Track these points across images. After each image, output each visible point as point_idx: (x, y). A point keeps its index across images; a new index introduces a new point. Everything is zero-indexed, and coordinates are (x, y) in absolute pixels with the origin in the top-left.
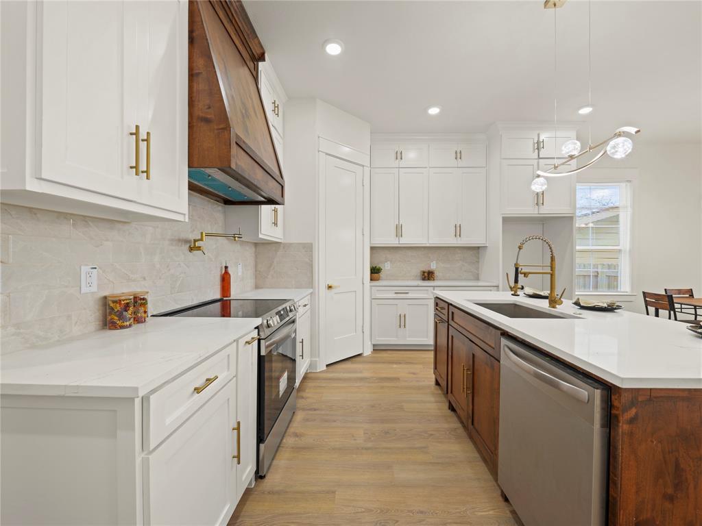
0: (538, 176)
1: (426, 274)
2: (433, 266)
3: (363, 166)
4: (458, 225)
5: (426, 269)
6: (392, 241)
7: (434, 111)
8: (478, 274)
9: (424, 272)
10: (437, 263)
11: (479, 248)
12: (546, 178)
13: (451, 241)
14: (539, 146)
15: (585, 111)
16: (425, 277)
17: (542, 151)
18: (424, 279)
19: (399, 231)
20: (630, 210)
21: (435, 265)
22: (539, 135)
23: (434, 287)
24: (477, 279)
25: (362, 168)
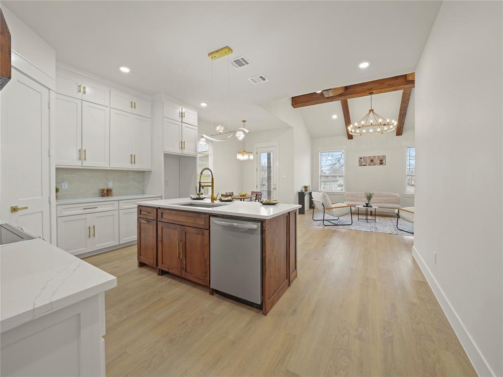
0: (203, 137)
1: (105, 192)
2: (110, 185)
3: (49, 89)
4: (133, 155)
5: (105, 188)
6: (76, 164)
7: (125, 70)
8: (144, 190)
9: (103, 190)
10: (113, 182)
11: (144, 172)
12: (206, 139)
13: (127, 166)
14: (182, 115)
15: (204, 105)
16: (104, 194)
17: (184, 119)
18: (103, 196)
19: (82, 155)
20: (212, 156)
21: (112, 184)
22: (182, 109)
23: (119, 200)
24: (143, 193)
25: (48, 90)
